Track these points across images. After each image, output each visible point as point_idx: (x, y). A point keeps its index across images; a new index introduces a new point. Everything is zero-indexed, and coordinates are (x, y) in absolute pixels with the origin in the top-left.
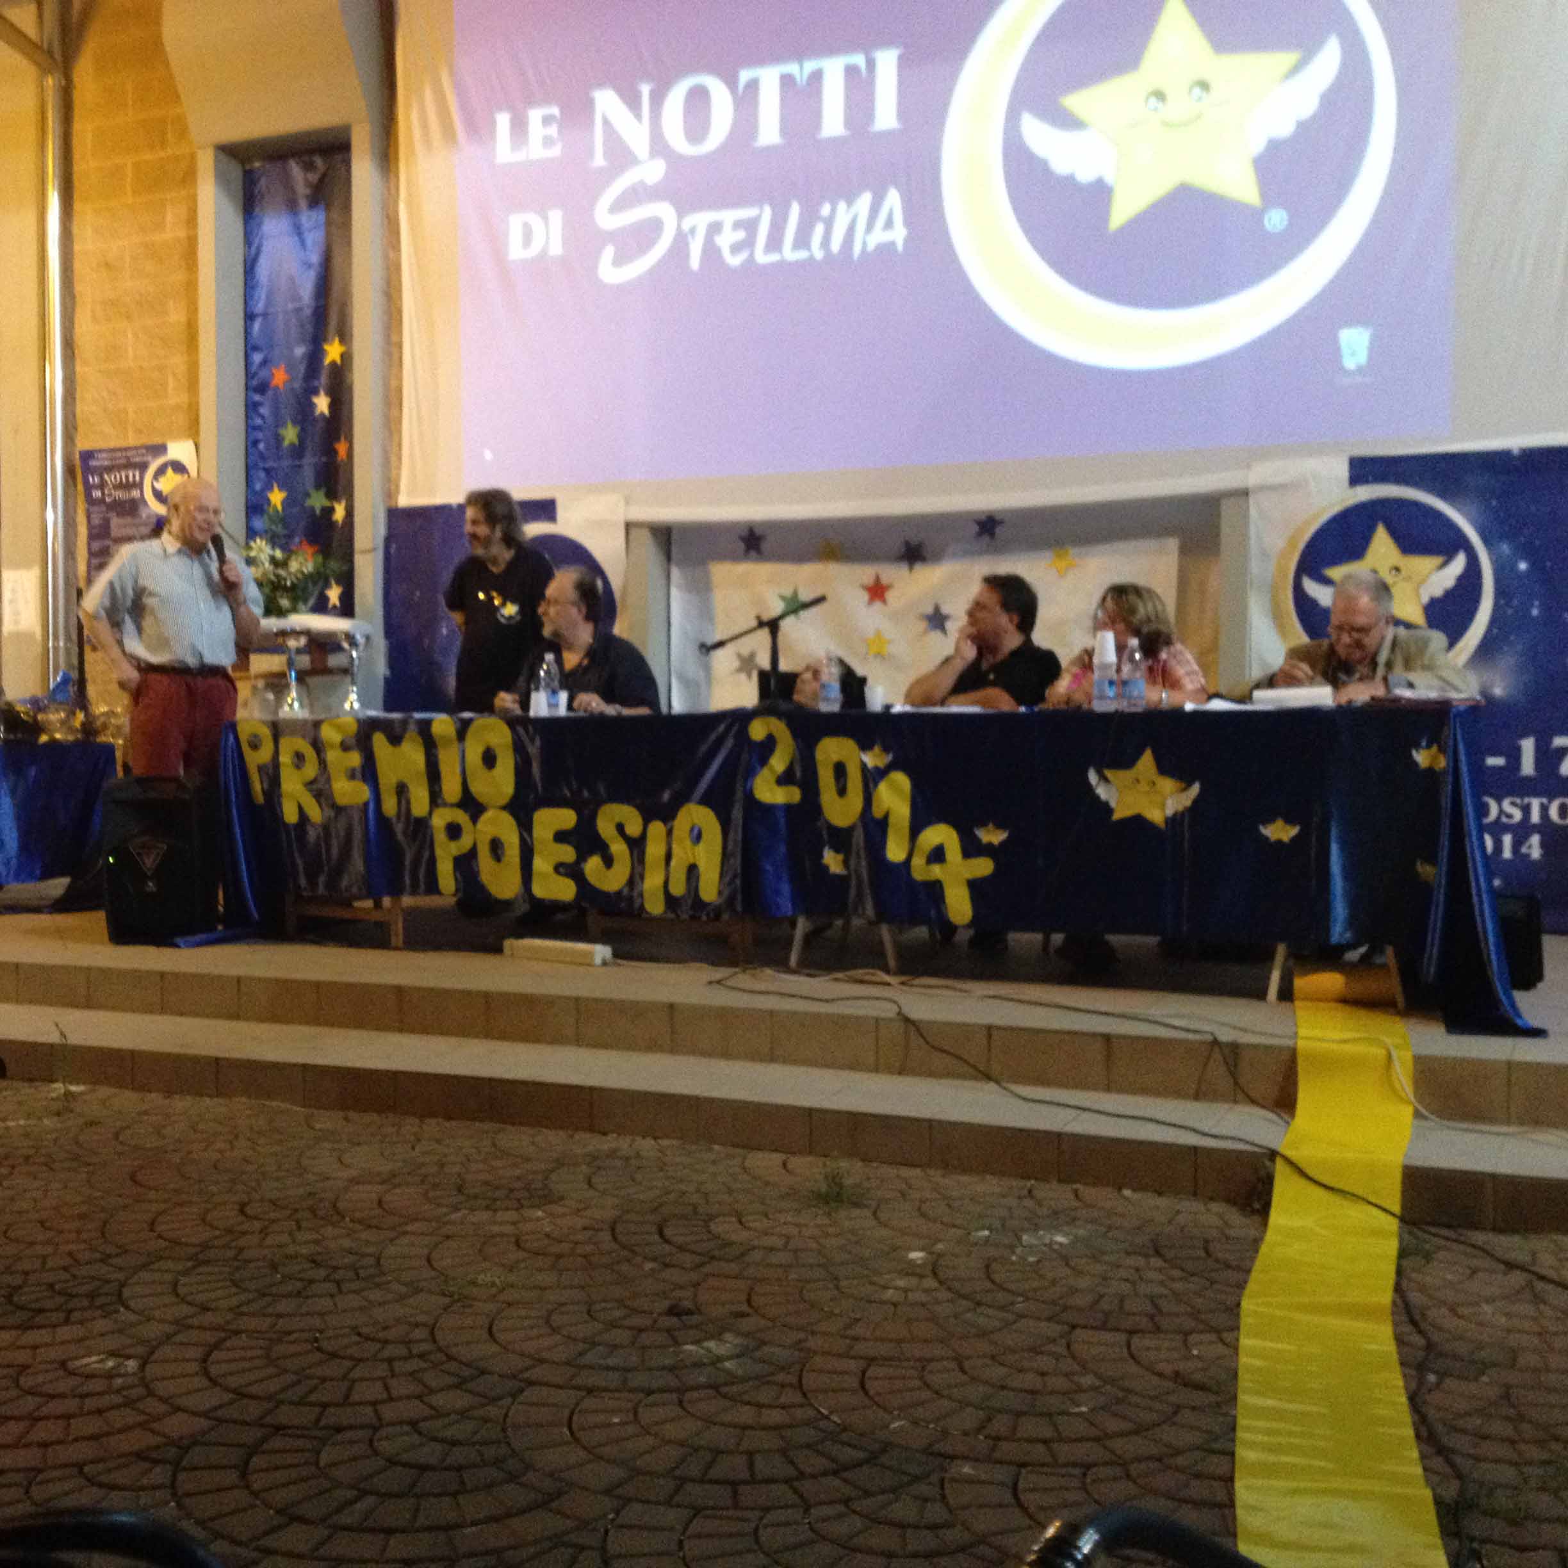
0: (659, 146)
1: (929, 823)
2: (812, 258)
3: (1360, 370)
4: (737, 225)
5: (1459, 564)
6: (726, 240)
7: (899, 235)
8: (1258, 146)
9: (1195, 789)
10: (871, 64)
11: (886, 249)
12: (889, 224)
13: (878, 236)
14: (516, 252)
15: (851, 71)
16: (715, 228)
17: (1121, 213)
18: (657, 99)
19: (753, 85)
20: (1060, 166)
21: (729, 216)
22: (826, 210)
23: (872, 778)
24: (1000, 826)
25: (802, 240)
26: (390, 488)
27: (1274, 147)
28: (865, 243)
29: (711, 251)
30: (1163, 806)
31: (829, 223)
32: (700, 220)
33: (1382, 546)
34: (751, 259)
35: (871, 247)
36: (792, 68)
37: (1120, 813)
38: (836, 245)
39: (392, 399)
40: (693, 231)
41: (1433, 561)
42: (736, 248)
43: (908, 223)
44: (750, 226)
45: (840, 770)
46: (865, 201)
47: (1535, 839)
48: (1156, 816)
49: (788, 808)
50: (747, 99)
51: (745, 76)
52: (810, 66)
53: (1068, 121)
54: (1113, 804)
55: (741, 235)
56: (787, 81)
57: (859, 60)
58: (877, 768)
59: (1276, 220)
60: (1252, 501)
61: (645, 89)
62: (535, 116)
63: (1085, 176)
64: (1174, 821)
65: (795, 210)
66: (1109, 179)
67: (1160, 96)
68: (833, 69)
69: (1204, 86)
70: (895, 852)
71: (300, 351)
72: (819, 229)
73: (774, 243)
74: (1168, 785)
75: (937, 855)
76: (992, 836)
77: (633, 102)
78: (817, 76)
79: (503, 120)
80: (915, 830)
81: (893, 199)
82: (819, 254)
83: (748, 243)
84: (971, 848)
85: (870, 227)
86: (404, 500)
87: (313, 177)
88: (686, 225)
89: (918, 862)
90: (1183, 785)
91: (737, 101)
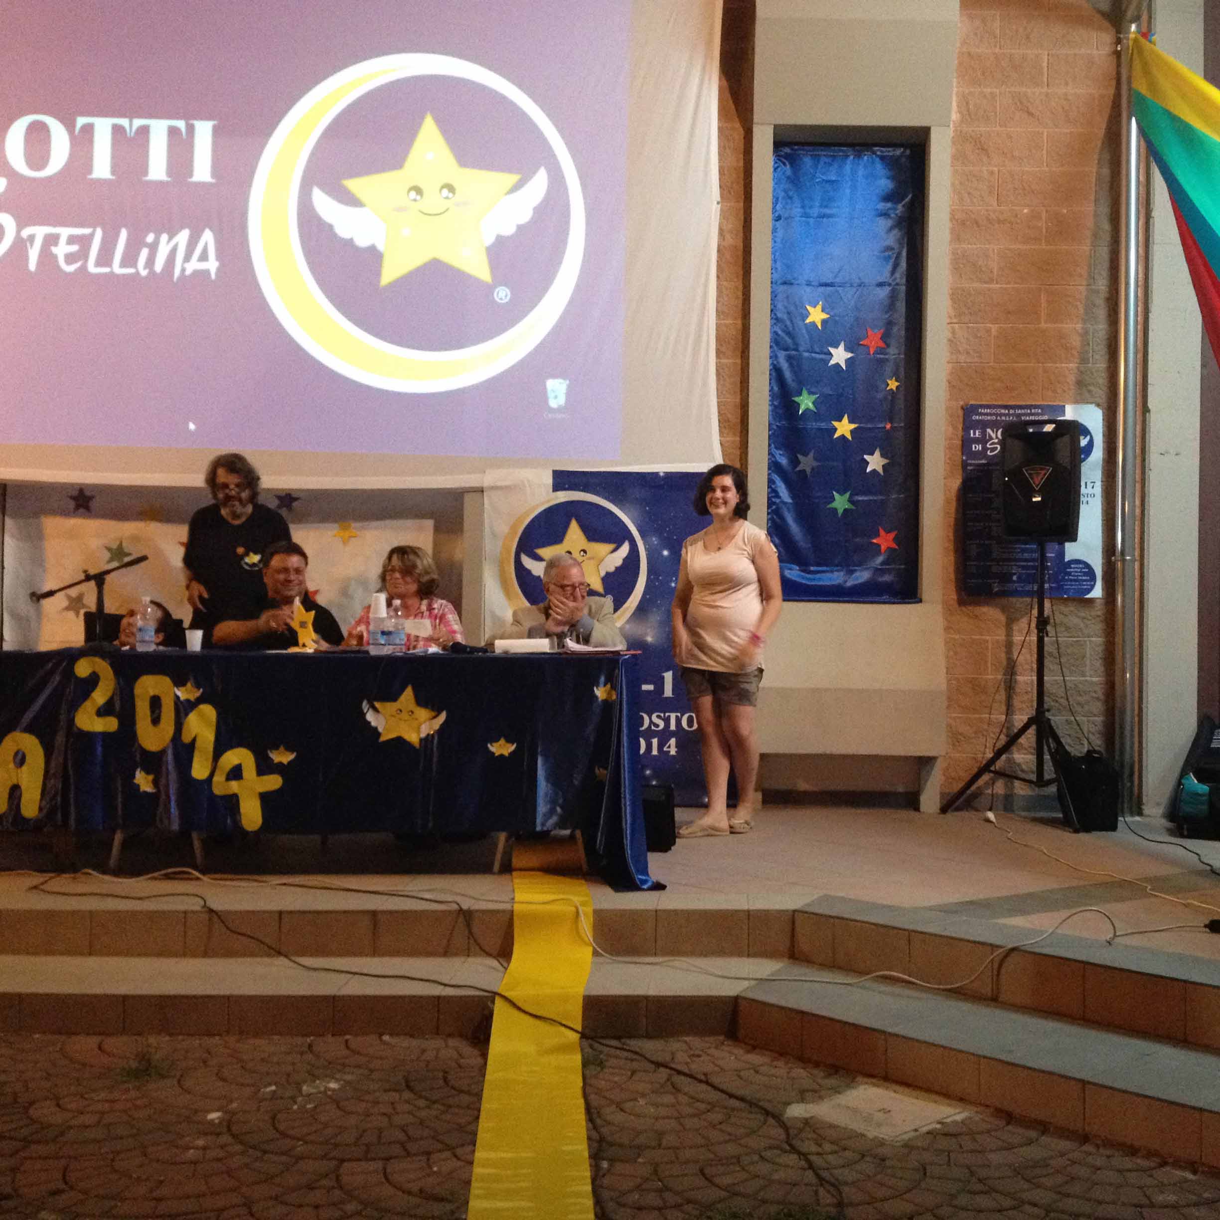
0: (2, 167)
1: (229, 747)
2: (138, 273)
3: (560, 409)
4: (71, 240)
5: (625, 549)
6: (61, 250)
7: (212, 265)
8: (490, 240)
9: (443, 717)
10: (191, 129)
11: (202, 275)
12: (204, 257)
13: (194, 265)
15: (173, 132)
16: (51, 240)
17: (389, 274)
19: (88, 130)
20: (343, 231)
21: (65, 232)
22: (150, 238)
23: (183, 709)
24: (289, 748)
25: (129, 259)
27: (501, 241)
28: (183, 270)
29: (46, 256)
30: (418, 730)
31: (153, 248)
32: (40, 232)
33: (575, 535)
34: (83, 268)
35: (188, 272)
36: (124, 122)
37: (386, 736)
38: (159, 266)
40: (32, 238)
41: (607, 547)
42: (70, 258)
43: (219, 257)
44: (84, 242)
45: (155, 703)
46: (183, 237)
47: (673, 741)
48: (413, 738)
49: (106, 735)
50: (83, 139)
51: (81, 121)
52: (138, 122)
54: (380, 730)
55: (74, 248)
56: (117, 130)
57: (181, 124)
58: (188, 701)
59: (502, 294)
60: (486, 496)
63: (362, 242)
64: (426, 741)
65: (124, 234)
67: (418, 191)
68: (159, 129)
69: (451, 188)
70: (200, 771)
72: (144, 253)
73: (105, 258)
74: (423, 714)
75: (236, 773)
76: (283, 757)
78: (144, 131)
80: (218, 753)
81: (208, 237)
82: (144, 273)
83: (83, 255)
84: (264, 767)
85: (187, 258)
88: (26, 233)
89: (218, 779)
90: (433, 714)
91: (74, 140)
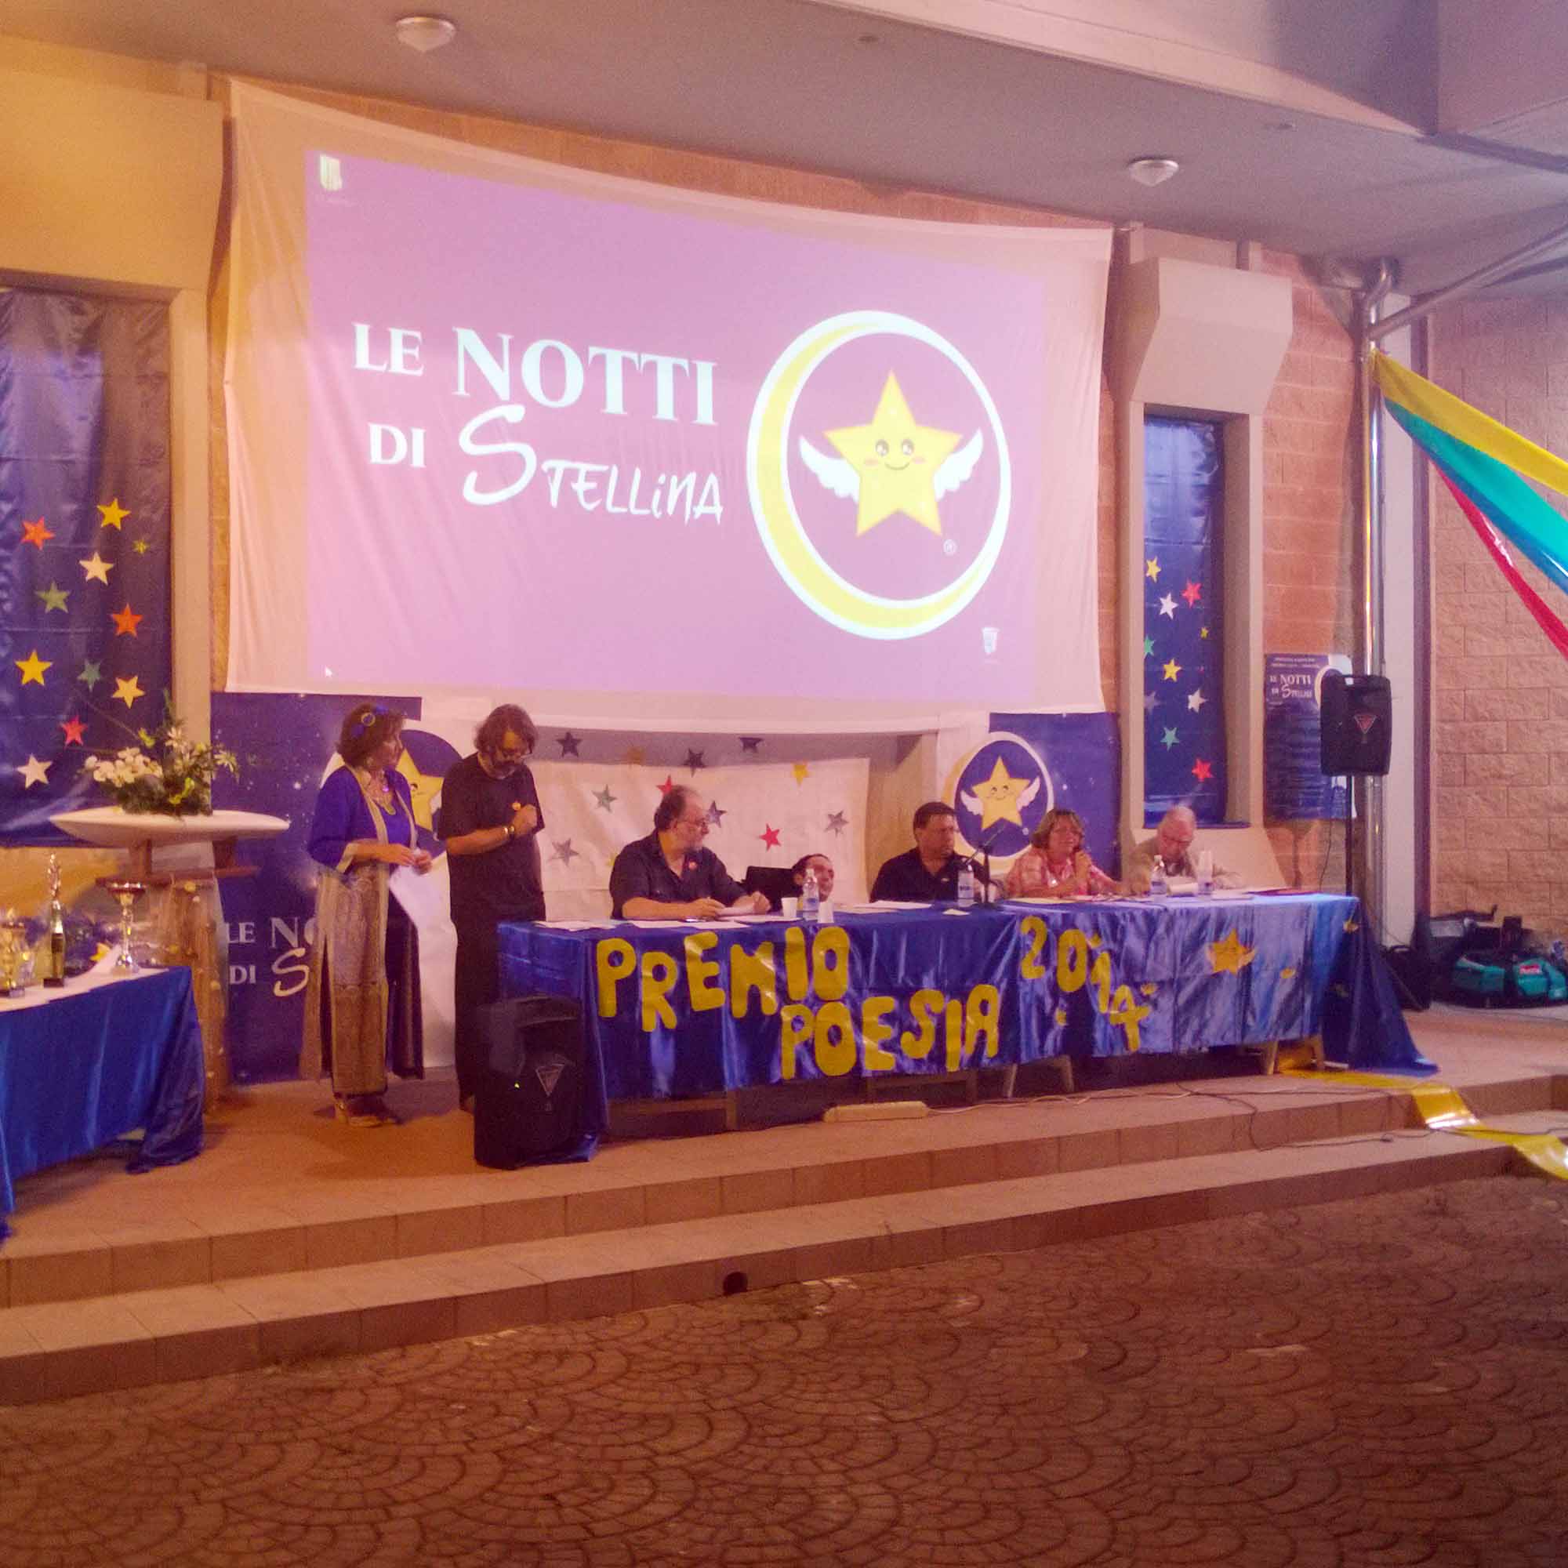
0: (519, 392)
2: (652, 515)
3: (993, 656)
4: (590, 476)
6: (581, 486)
7: (717, 510)
8: (940, 495)
10: (693, 369)
11: (708, 518)
12: (709, 502)
13: (701, 510)
14: (376, 456)
15: (677, 369)
16: (570, 476)
17: (865, 522)
18: (517, 352)
19: (600, 360)
20: (827, 481)
21: (583, 468)
22: (662, 479)
25: (644, 500)
26: (218, 669)
27: (948, 494)
28: (692, 513)
29: (567, 493)
31: (665, 489)
32: (560, 465)
33: (1000, 770)
34: (603, 506)
35: (697, 516)
36: (633, 356)
38: (671, 509)
39: (220, 582)
40: (552, 471)
42: (589, 495)
43: (723, 503)
44: (602, 479)
46: (691, 479)
50: (595, 370)
51: (594, 351)
52: (646, 358)
55: (593, 485)
56: (627, 364)
57: (684, 363)
61: (506, 339)
62: (397, 335)
63: (841, 492)
65: (638, 475)
66: (854, 497)
67: (885, 445)
68: (665, 366)
69: (910, 445)
70: (1103, 1006)
72: (657, 494)
73: (621, 497)
76: (1149, 990)
77: (493, 347)
78: (652, 367)
79: (362, 331)
81: (712, 480)
82: (658, 515)
83: (598, 493)
84: (1139, 1000)
85: (695, 502)
86: (231, 687)
88: (546, 466)
89: (1113, 1012)
91: (587, 371)
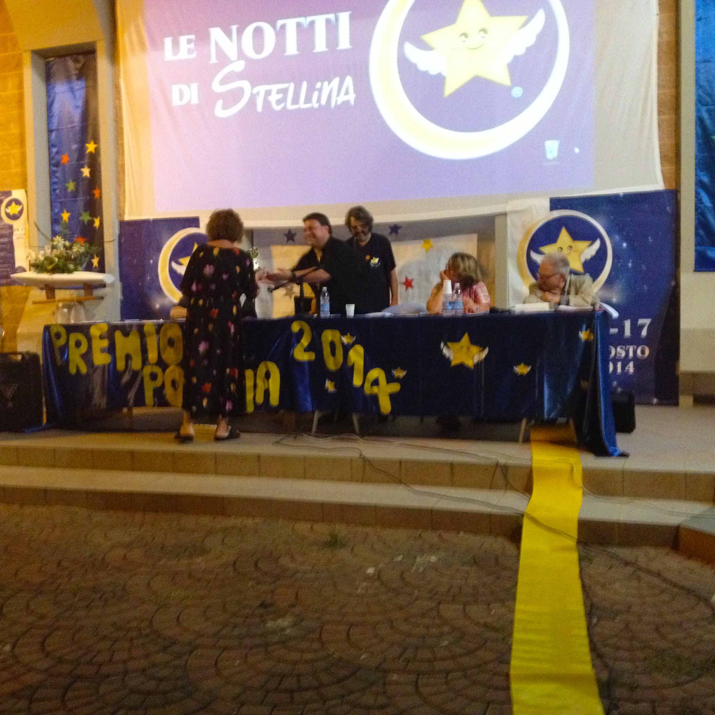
0: (241, 55)
1: (372, 367)
2: (313, 106)
3: (554, 160)
4: (279, 92)
5: (597, 244)
6: (274, 98)
7: (351, 97)
8: (509, 59)
9: (486, 351)
10: (337, 19)
11: (346, 103)
12: (347, 93)
13: (342, 98)
14: (176, 101)
15: (328, 21)
16: (268, 93)
17: (449, 89)
18: (240, 32)
19: (283, 27)
20: (422, 67)
21: (275, 88)
22: (318, 85)
23: (346, 349)
24: (403, 369)
25: (308, 99)
26: (120, 211)
27: (516, 59)
28: (336, 101)
29: (267, 103)
30: (473, 359)
31: (320, 90)
32: (262, 89)
33: (564, 237)
34: (285, 107)
35: (339, 103)
36: (301, 20)
37: (455, 362)
38: (323, 102)
39: (120, 170)
40: (258, 93)
41: (587, 243)
42: (278, 102)
43: (355, 92)
44: (285, 92)
45: (332, 345)
46: (336, 81)
47: (631, 364)
48: (470, 363)
49: (310, 363)
50: (281, 33)
51: (280, 23)
52: (310, 19)
53: (425, 47)
54: (451, 358)
55: (280, 96)
56: (299, 25)
57: (332, 16)
58: (348, 343)
59: (517, 92)
60: (509, 218)
61: (234, 28)
62: (183, 39)
63: (433, 72)
64: (478, 365)
65: (305, 85)
66: (444, 73)
67: (465, 35)
68: (320, 21)
69: (484, 31)
70: (357, 381)
71: (74, 147)
72: (316, 94)
73: (295, 100)
74: (475, 349)
75: (376, 382)
76: (400, 373)
77: (229, 34)
78: (312, 23)
79: (168, 41)
80: (366, 372)
81: (349, 81)
82: (316, 106)
83: (284, 100)
84: (390, 379)
85: (338, 93)
86: (127, 218)
87: (79, 65)
88: (255, 91)
89: (367, 386)
90: (482, 349)
91: (277, 35)
